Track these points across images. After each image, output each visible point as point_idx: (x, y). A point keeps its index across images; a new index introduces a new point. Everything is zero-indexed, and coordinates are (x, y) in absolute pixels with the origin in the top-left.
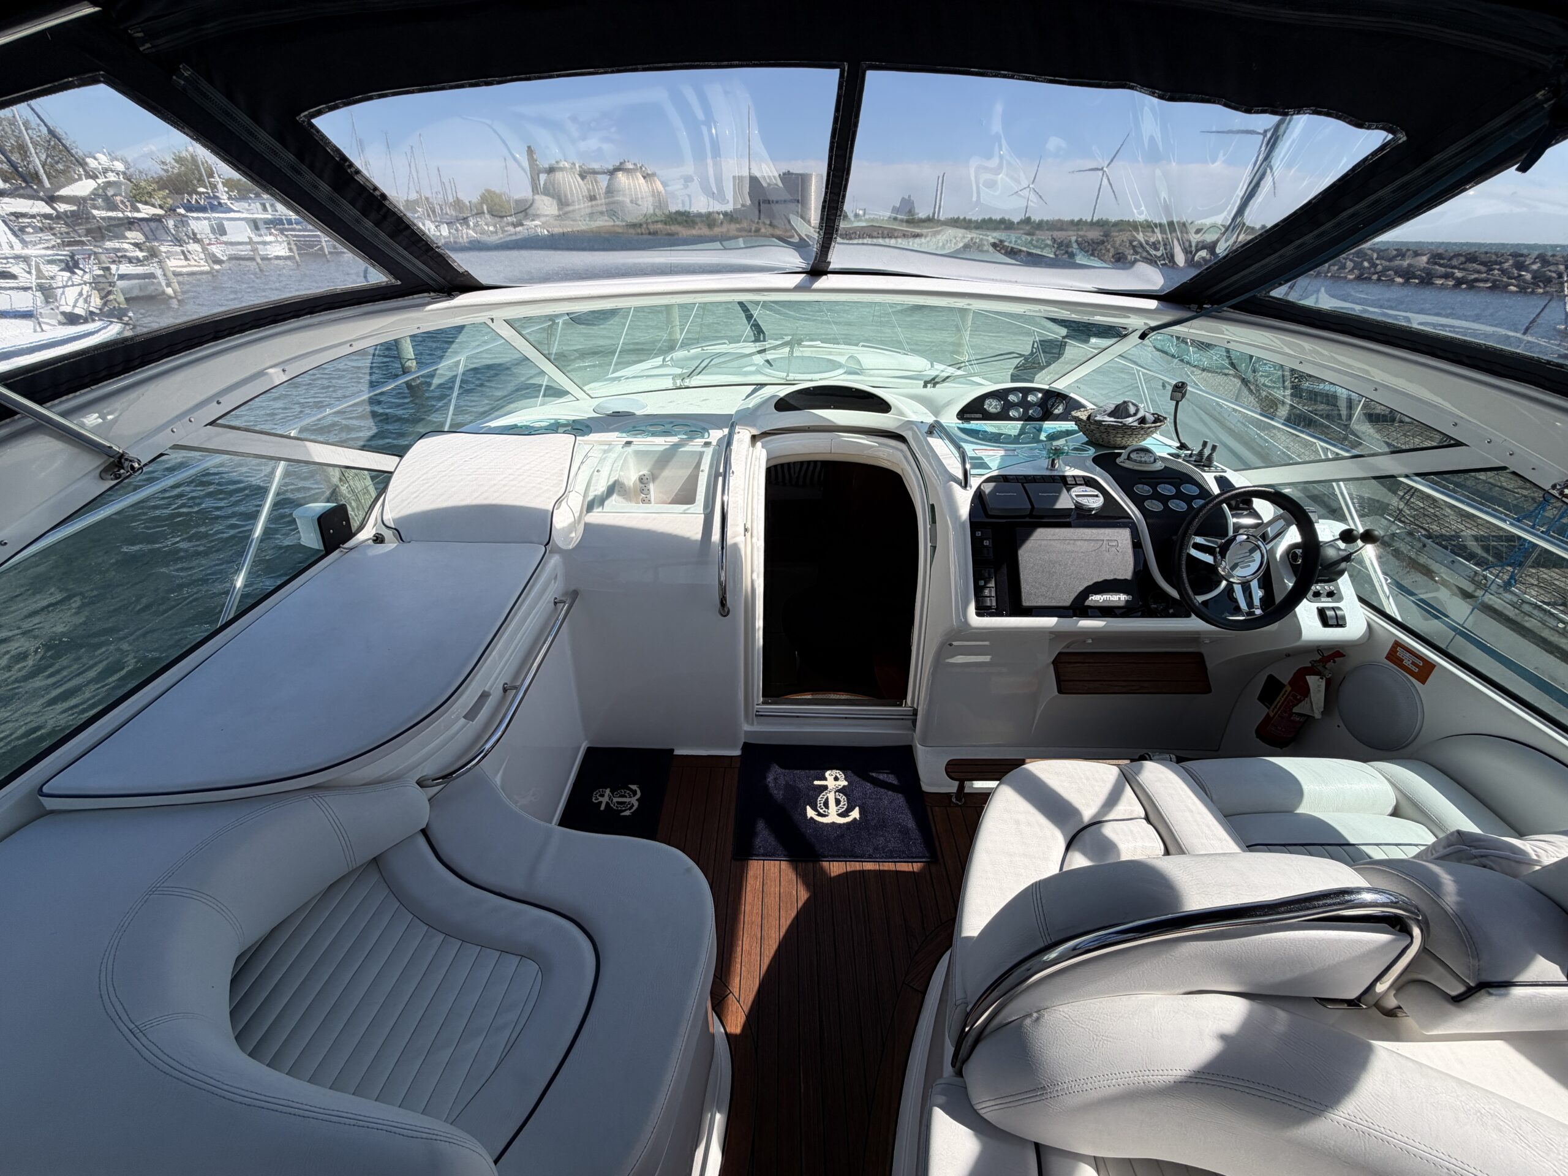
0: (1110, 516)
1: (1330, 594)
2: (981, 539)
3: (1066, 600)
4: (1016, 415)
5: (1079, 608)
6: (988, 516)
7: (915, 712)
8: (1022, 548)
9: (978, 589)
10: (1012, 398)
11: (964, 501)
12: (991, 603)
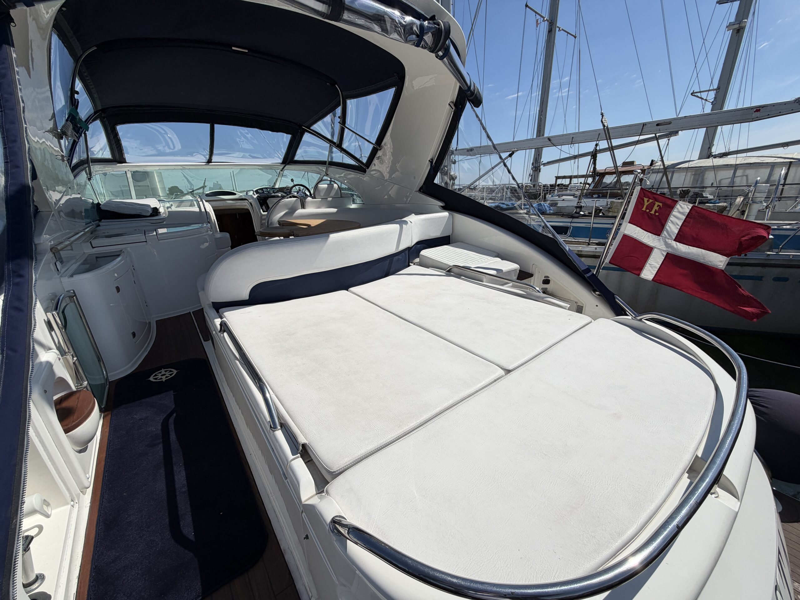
6: (260, 198)
8: (268, 201)
9: (262, 208)
10: (264, 190)
11: (255, 197)
12: (265, 210)
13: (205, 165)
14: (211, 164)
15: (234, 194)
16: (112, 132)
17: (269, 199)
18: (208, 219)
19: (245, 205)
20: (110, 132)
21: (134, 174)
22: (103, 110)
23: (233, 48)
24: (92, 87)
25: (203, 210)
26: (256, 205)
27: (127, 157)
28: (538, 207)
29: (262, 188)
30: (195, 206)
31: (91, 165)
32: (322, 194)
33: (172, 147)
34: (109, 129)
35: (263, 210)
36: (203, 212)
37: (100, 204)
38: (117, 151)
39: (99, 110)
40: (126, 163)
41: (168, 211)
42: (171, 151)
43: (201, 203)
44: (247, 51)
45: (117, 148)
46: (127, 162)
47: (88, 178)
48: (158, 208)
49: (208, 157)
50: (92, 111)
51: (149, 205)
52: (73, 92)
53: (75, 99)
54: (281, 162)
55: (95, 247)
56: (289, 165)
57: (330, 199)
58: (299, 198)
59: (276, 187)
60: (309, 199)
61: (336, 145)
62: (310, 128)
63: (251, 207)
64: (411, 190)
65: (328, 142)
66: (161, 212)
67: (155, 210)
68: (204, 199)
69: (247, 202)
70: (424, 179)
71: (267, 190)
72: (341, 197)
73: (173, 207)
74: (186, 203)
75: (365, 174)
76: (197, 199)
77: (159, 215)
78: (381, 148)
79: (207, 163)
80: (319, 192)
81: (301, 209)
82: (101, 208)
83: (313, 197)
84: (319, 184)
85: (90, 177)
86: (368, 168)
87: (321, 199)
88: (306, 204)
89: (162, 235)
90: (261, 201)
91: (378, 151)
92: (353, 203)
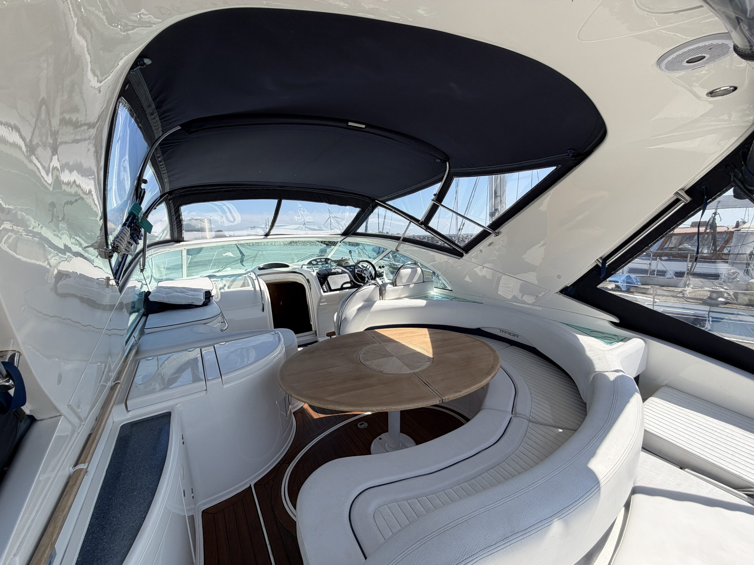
0: (343, 272)
1: (383, 279)
2: (320, 279)
3: (339, 287)
5: (342, 288)
6: (320, 275)
7: (316, 331)
8: (328, 279)
9: (322, 288)
10: (318, 260)
11: (315, 274)
12: (326, 290)
13: (263, 238)
14: (269, 237)
15: (287, 266)
16: (175, 213)
17: (330, 276)
18: (262, 301)
19: (300, 280)
21: (189, 252)
22: (170, 193)
23: (350, 124)
24: (164, 172)
25: (258, 288)
26: (315, 283)
27: (185, 234)
28: (627, 280)
29: (316, 259)
32: (404, 281)
34: (173, 211)
35: (323, 290)
37: (150, 293)
38: (176, 232)
39: (166, 193)
40: (183, 241)
41: (221, 293)
42: (230, 224)
44: (363, 126)
46: (185, 240)
47: (141, 270)
48: (211, 290)
49: (267, 230)
50: (159, 195)
51: (202, 289)
52: (140, 180)
53: (142, 189)
54: (341, 234)
55: (131, 411)
56: (351, 237)
57: (412, 286)
58: (378, 286)
59: (329, 257)
60: (389, 286)
61: (420, 222)
62: (387, 203)
63: (308, 284)
64: (548, 291)
65: (409, 219)
66: (214, 296)
67: (208, 295)
68: (257, 274)
69: (302, 277)
70: (576, 280)
71: (321, 260)
72: (423, 282)
73: (226, 288)
74: (239, 282)
75: (460, 259)
76: (251, 276)
77: (211, 301)
78: (499, 234)
79: (265, 236)
80: (401, 278)
81: (380, 300)
82: (150, 300)
83: (394, 284)
84: (402, 269)
85: (143, 268)
86: (467, 252)
87: (403, 286)
88: (386, 293)
89: (228, 375)
90: (321, 280)
91: (490, 236)
92: (435, 287)
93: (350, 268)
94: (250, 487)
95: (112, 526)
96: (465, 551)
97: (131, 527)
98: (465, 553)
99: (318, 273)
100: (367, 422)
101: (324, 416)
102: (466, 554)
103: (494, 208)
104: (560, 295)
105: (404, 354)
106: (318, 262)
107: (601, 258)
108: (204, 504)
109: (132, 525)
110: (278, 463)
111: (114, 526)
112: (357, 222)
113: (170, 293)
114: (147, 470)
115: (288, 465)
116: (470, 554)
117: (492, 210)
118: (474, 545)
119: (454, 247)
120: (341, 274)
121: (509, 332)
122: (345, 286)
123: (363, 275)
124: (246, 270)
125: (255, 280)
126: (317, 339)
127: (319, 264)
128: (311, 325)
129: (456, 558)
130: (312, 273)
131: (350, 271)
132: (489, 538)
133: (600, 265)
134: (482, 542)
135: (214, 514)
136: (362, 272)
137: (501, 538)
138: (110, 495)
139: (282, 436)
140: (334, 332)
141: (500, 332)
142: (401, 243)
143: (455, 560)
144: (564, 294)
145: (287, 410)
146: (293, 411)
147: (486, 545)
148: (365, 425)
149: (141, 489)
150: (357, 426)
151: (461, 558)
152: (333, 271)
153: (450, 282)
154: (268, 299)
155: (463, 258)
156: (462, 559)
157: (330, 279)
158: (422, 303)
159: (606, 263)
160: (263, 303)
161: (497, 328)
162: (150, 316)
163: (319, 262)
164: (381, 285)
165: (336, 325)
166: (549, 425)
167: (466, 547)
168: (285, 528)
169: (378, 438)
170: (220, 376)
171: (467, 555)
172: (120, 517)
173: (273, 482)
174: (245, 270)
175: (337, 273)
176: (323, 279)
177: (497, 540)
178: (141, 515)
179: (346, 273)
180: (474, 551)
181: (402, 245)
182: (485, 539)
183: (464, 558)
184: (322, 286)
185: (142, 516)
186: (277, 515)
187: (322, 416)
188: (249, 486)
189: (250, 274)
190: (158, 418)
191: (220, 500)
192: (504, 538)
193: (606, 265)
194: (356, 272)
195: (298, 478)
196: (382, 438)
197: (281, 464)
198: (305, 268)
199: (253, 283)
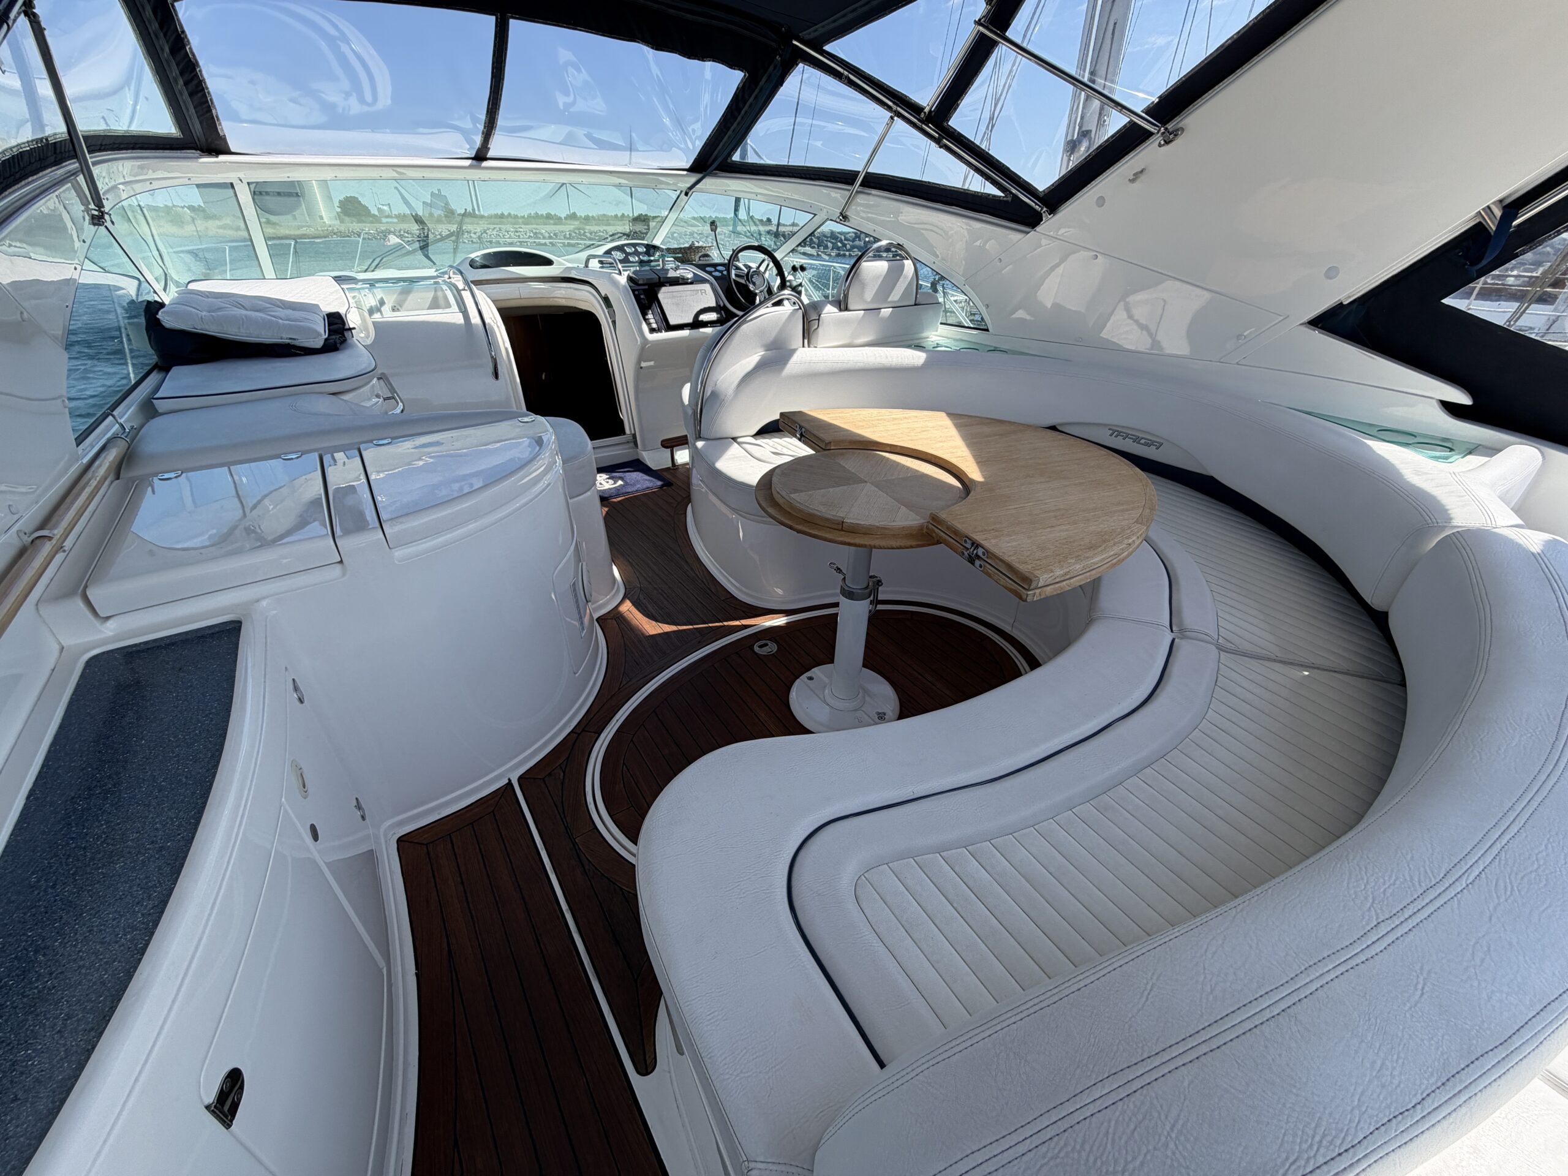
0: (697, 280)
2: (639, 295)
3: (690, 319)
4: (634, 260)
5: (696, 324)
6: (637, 285)
7: (634, 436)
8: (661, 296)
9: (646, 320)
10: (628, 250)
11: (623, 280)
12: (654, 326)
13: (470, 167)
14: (485, 164)
15: (549, 262)
16: (161, 27)
17: (664, 289)
18: (490, 350)
19: (583, 299)
20: (155, 26)
21: (259, 192)
25: (475, 320)
26: (625, 306)
27: (228, 129)
29: (623, 245)
30: (449, 306)
31: (94, 164)
32: (869, 294)
33: (369, 98)
34: (148, 12)
35: (649, 324)
36: (477, 325)
37: (162, 305)
38: (192, 110)
40: (228, 152)
41: (375, 323)
42: (366, 109)
43: (466, 295)
45: (191, 95)
46: (231, 147)
47: (93, 217)
48: (342, 311)
49: (478, 140)
51: (317, 306)
54: (688, 166)
55: (108, 618)
56: (715, 176)
57: (886, 312)
58: (800, 308)
59: (657, 242)
60: (830, 310)
61: (922, 115)
62: (827, 48)
63: (606, 311)
64: (1282, 318)
65: (890, 103)
66: (354, 328)
67: (336, 324)
68: (470, 279)
69: (588, 292)
70: (1377, 284)
71: (636, 250)
72: (916, 305)
73: (386, 309)
74: (421, 296)
75: (1028, 233)
76: (453, 280)
77: (349, 341)
78: (1176, 135)
79: (474, 162)
80: (863, 286)
81: (803, 346)
82: (164, 324)
83: (842, 305)
84: (865, 261)
85: (99, 211)
86: (1053, 209)
87: (863, 312)
88: (820, 329)
89: (401, 523)
90: (642, 297)
91: (1148, 142)
92: (941, 324)
93: (716, 270)
94: (510, 783)
95: (31, 983)
96: (1321, 1131)
97: (95, 983)
98: (1321, 1141)
99: (630, 279)
100: (776, 642)
101: (674, 628)
102: (1325, 1143)
103: (1080, 128)
104: (1314, 330)
105: (894, 478)
106: (628, 254)
107: (1501, 201)
108: (401, 823)
109: (101, 977)
110: (572, 732)
111: (37, 980)
112: (735, 125)
113: (220, 309)
114: (160, 791)
115: (597, 735)
116: (1338, 1142)
117: (1073, 136)
118: (1349, 1108)
119: (1014, 191)
120: (692, 283)
121: (1137, 434)
122: (704, 317)
123: (751, 287)
124: (437, 271)
125: (464, 290)
126: (637, 453)
127: (631, 259)
128: (622, 421)
129: (1287, 1159)
130: (617, 277)
131: (716, 278)
132: (1396, 1082)
133: (1492, 226)
134: (1375, 1096)
135: (427, 845)
136: (748, 279)
137: (1433, 1080)
138: (33, 873)
139: (575, 673)
140: (686, 436)
141: (1111, 435)
142: (857, 192)
143: (1283, 1163)
144: (1321, 328)
145: (583, 615)
146: (596, 616)
147: (1388, 1107)
148: (772, 648)
149: (139, 852)
150: (753, 650)
151: (1308, 1159)
152: (672, 274)
153: (987, 306)
154: (506, 349)
155: (1038, 229)
156: (1312, 1162)
157: (665, 295)
158: (914, 358)
159: (1515, 218)
160: (492, 357)
161: (1105, 425)
162: (176, 371)
163: (630, 254)
164: (808, 304)
165: (690, 412)
166: (1269, 659)
167: (1320, 1118)
168: (603, 875)
169: (804, 677)
170: (378, 525)
171: (1327, 1148)
172: (61, 951)
173: (564, 772)
174: (434, 270)
175: (680, 282)
176: (644, 294)
177: (1423, 1087)
178: (132, 940)
179: (704, 281)
180: (1353, 1130)
181: (861, 199)
182: (1383, 1086)
183: (1321, 1160)
184: (644, 314)
185: (136, 946)
186: (580, 847)
187: (669, 630)
188: (507, 781)
189: (450, 278)
190: (203, 637)
191: (439, 814)
192: (1444, 1080)
193: (1515, 223)
194: (733, 276)
195: (624, 763)
196: (814, 676)
197: (579, 734)
198: (594, 264)
199: (458, 298)
